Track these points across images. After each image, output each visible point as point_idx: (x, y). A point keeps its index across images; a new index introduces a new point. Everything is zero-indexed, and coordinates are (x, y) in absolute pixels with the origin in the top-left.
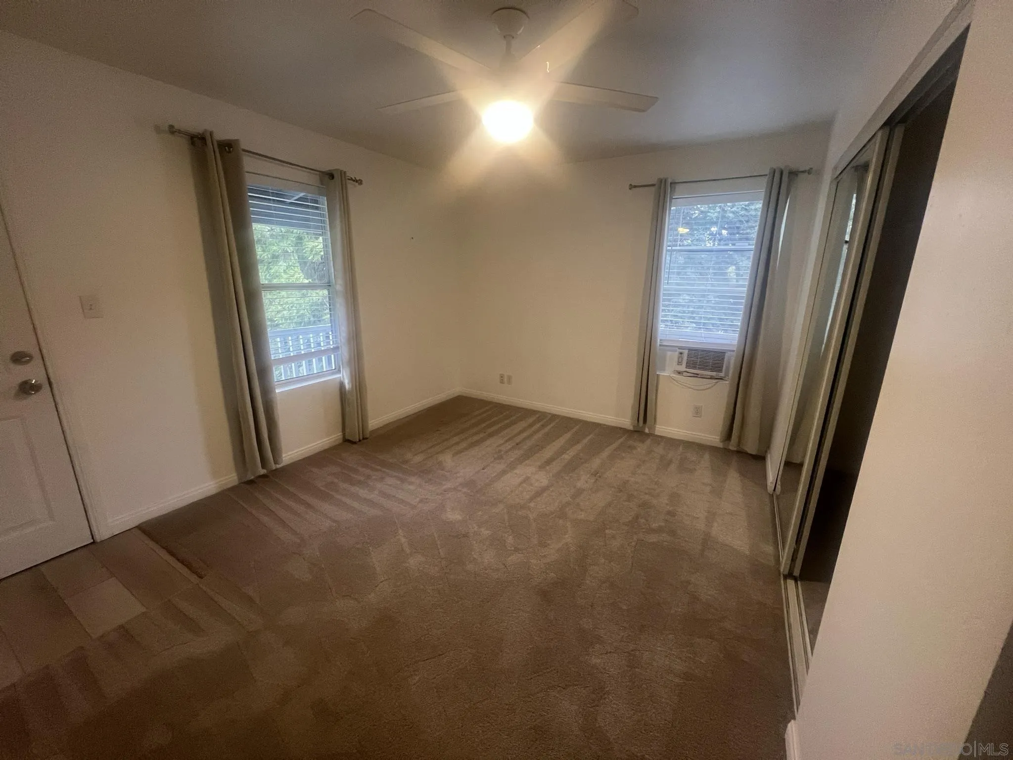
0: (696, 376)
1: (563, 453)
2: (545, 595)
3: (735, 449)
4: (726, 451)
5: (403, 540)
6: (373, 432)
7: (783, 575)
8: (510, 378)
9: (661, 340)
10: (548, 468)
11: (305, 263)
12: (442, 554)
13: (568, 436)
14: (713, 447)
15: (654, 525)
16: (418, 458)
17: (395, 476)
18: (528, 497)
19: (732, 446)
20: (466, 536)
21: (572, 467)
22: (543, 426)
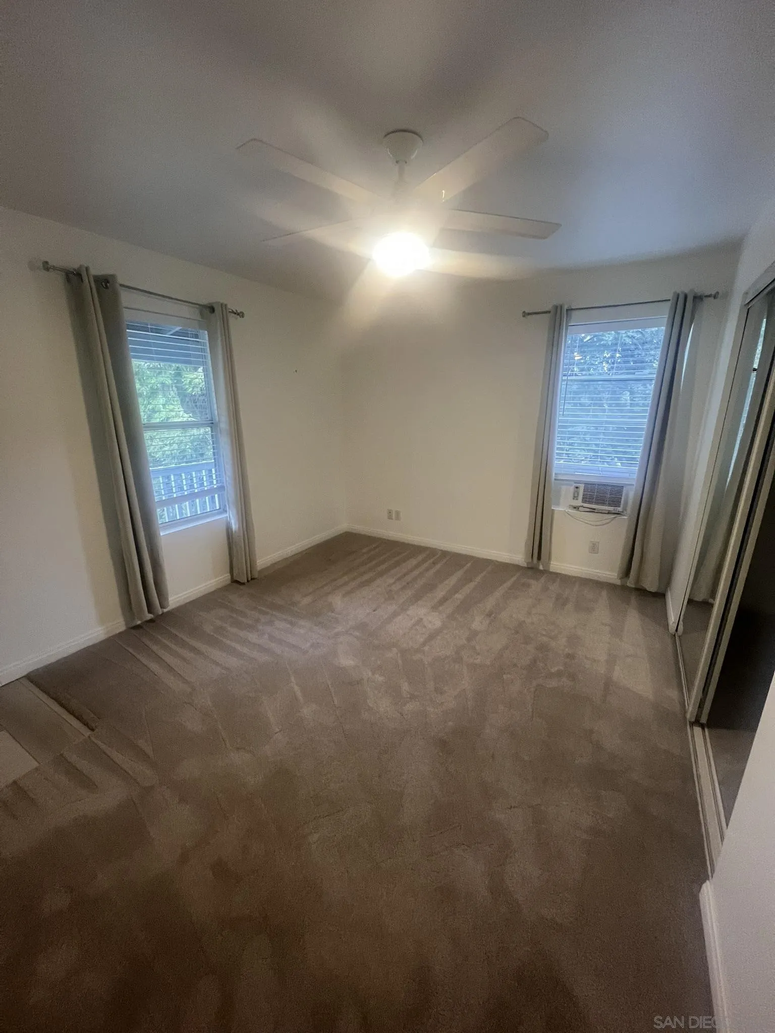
0: (593, 511)
1: (456, 592)
2: (443, 745)
3: (633, 586)
4: (624, 587)
5: (296, 688)
6: (260, 572)
7: (690, 722)
8: (398, 513)
9: (556, 474)
10: (441, 608)
11: (185, 396)
12: (336, 702)
13: (459, 574)
14: (610, 584)
15: (554, 670)
16: (306, 601)
17: (285, 620)
18: (422, 640)
19: (630, 583)
20: (359, 682)
21: (465, 607)
22: (434, 563)
